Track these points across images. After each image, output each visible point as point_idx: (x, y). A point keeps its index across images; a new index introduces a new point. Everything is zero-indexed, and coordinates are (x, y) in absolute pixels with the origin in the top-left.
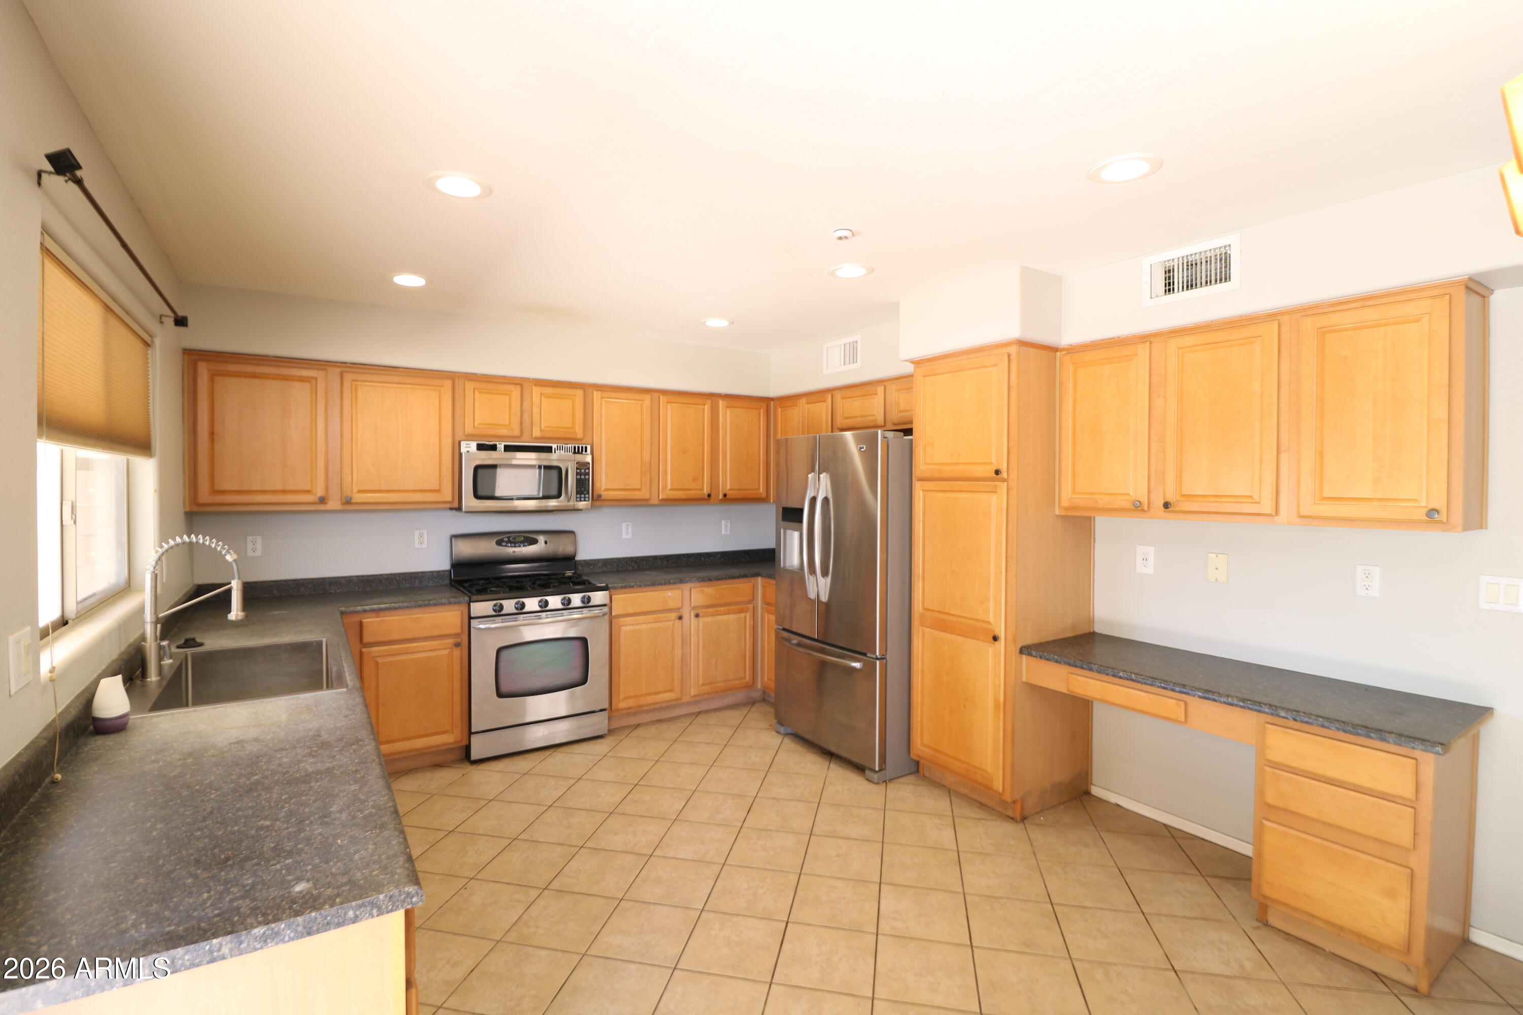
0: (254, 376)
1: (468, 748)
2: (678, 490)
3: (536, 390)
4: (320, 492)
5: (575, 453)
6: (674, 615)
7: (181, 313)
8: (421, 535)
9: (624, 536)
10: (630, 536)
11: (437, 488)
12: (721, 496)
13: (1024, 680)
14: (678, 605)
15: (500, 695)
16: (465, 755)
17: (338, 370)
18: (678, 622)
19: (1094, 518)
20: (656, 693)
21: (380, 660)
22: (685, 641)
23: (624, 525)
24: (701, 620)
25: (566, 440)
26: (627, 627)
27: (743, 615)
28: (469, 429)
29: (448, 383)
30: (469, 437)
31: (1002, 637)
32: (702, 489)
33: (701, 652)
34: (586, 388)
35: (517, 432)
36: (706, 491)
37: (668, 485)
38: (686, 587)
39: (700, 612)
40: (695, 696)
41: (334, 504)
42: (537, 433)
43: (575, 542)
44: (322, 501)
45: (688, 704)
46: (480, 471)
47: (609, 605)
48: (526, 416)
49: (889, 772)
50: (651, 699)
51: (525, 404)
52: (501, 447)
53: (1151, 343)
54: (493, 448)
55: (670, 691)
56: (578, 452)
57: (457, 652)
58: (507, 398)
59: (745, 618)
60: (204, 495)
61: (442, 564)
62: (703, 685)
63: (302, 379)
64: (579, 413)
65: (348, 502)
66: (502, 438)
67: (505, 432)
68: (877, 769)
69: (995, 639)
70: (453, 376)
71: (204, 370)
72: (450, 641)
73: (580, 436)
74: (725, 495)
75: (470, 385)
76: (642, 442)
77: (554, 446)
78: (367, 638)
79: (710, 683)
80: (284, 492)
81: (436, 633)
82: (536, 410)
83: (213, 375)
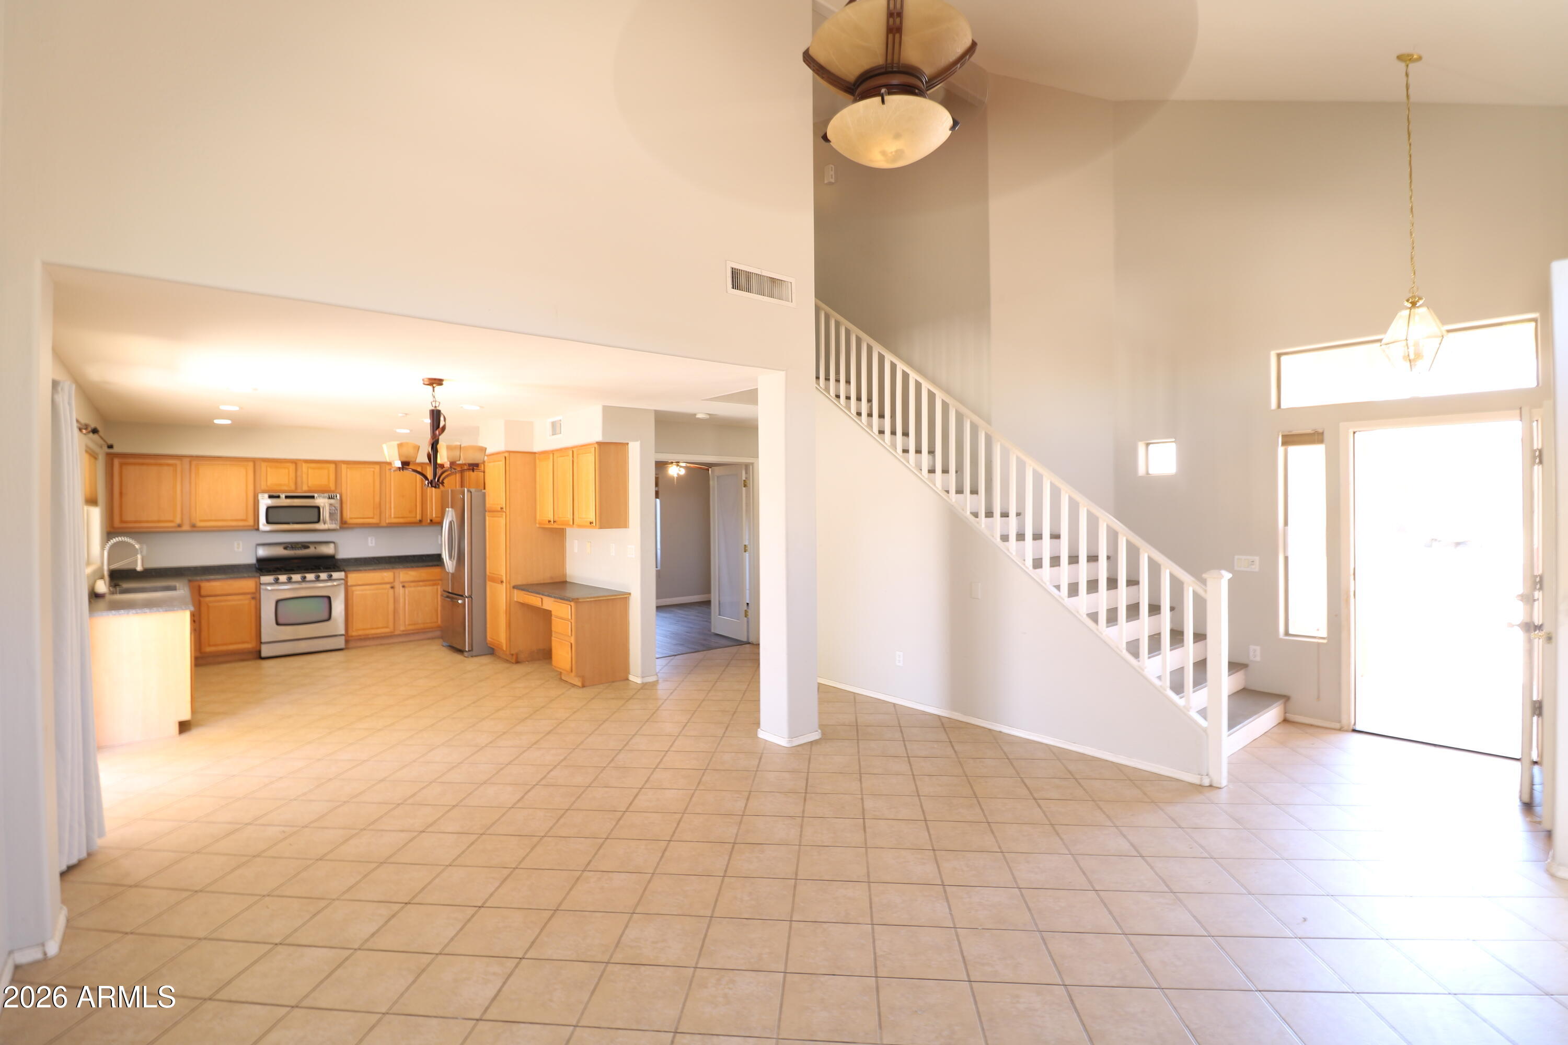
0: (142, 464)
1: (260, 652)
2: (398, 518)
3: (305, 465)
4: (178, 521)
5: (329, 498)
6: (388, 586)
7: (110, 442)
8: (238, 544)
9: (370, 545)
10: (374, 545)
11: (244, 518)
12: (429, 521)
13: (515, 600)
14: (392, 580)
15: (278, 624)
16: (259, 656)
17: (188, 459)
18: (391, 591)
19: (566, 529)
20: (378, 628)
21: (210, 605)
22: (396, 600)
23: (370, 539)
24: (407, 590)
25: (323, 492)
26: (357, 592)
27: (435, 587)
28: (264, 487)
29: (251, 464)
30: (264, 492)
31: (504, 581)
32: (416, 517)
33: (407, 606)
34: (336, 463)
35: (293, 487)
36: (419, 517)
37: (391, 515)
38: (397, 571)
39: (406, 584)
40: (403, 631)
41: (186, 527)
42: (305, 488)
43: (336, 548)
44: (180, 526)
45: (400, 635)
46: (270, 510)
47: (346, 580)
48: (299, 479)
49: (474, 653)
50: (373, 631)
51: (299, 473)
52: (283, 496)
53: (553, 454)
54: (278, 497)
55: (387, 627)
56: (332, 498)
57: (253, 602)
58: (287, 471)
59: (437, 589)
60: (117, 523)
61: (252, 560)
62: (409, 625)
63: (168, 465)
64: (332, 477)
65: (193, 526)
66: (283, 492)
67: (285, 488)
68: (467, 650)
69: (502, 582)
70: (254, 461)
71: (116, 462)
72: (249, 596)
73: (333, 488)
74: (431, 520)
75: (264, 465)
76: (374, 491)
77: (316, 495)
78: (203, 593)
79: (415, 624)
80: (159, 521)
81: (241, 591)
82: (305, 476)
83: (121, 465)
